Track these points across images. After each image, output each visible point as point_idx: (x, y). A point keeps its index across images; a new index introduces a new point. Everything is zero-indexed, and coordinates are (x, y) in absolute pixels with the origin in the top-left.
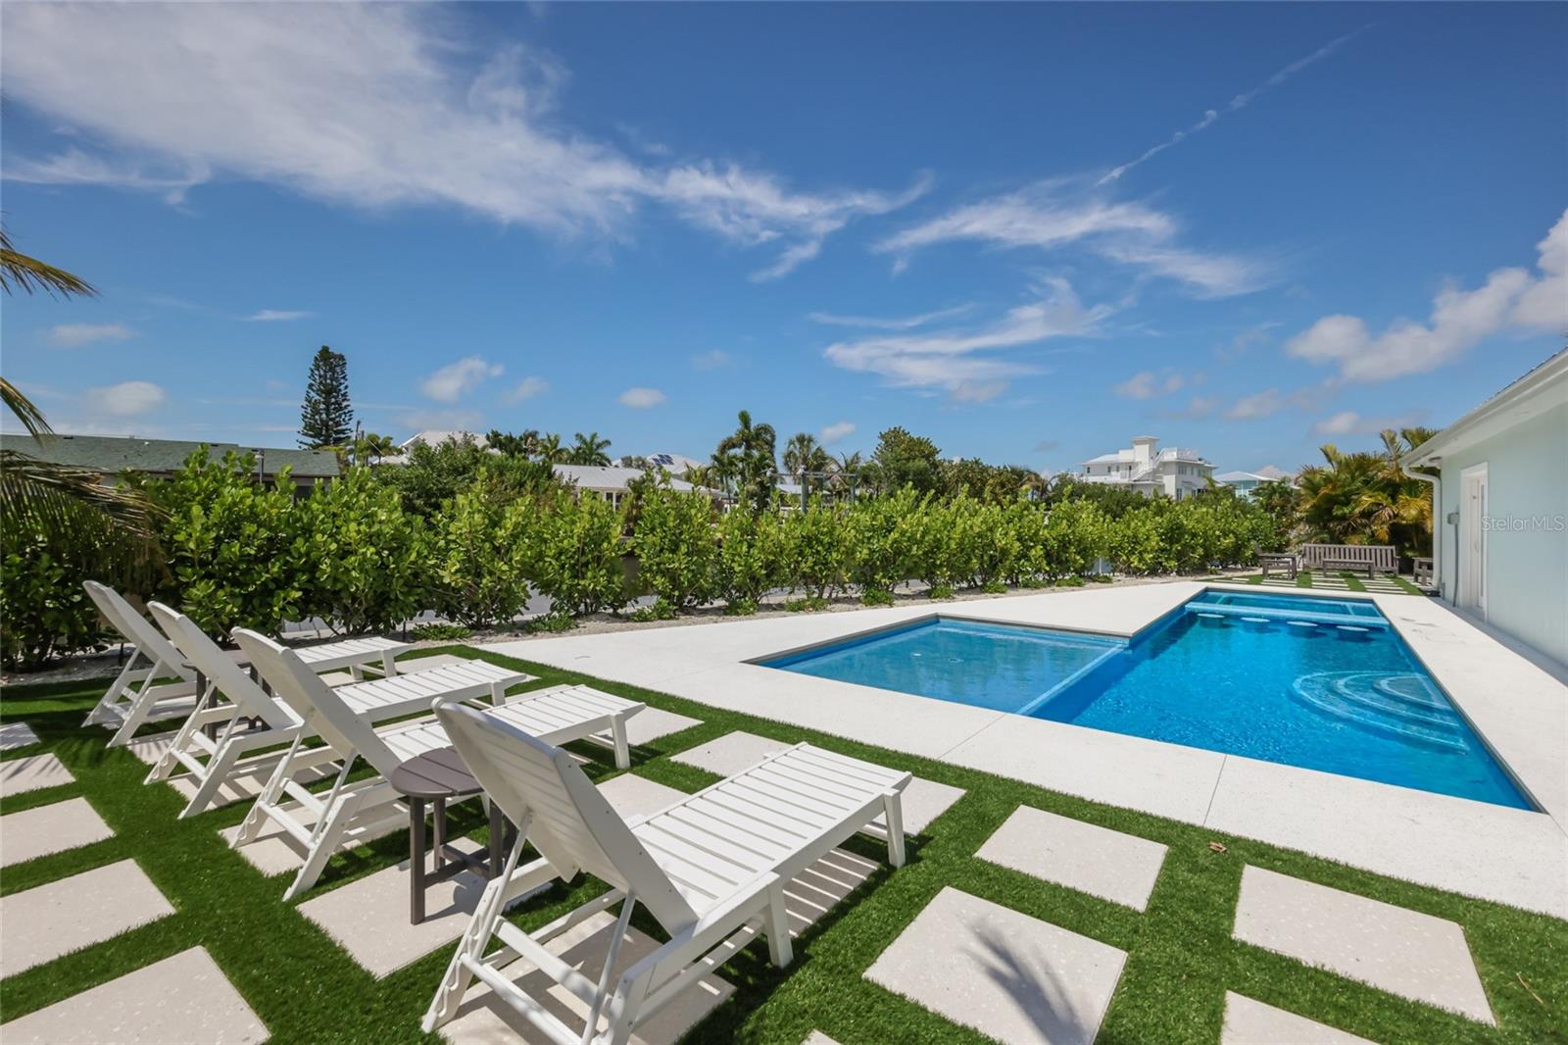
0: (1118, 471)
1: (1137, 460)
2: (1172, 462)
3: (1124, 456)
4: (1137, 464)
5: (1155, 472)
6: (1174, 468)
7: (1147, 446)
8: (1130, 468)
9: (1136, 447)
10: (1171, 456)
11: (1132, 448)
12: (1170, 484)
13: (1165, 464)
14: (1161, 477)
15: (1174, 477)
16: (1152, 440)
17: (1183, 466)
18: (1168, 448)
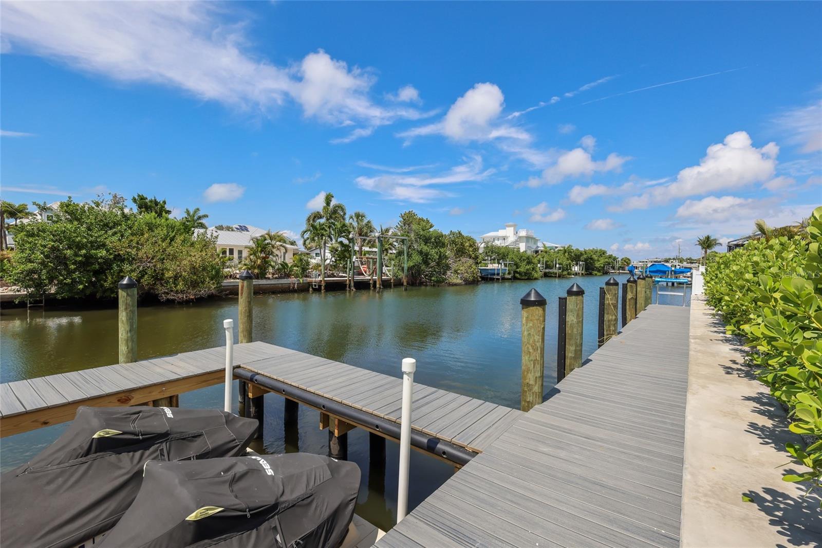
0: (498, 240)
1: (507, 235)
2: (523, 237)
3: (501, 233)
4: (508, 237)
5: (516, 241)
6: (525, 239)
7: (512, 228)
8: (504, 239)
9: (507, 228)
10: (523, 233)
11: (505, 229)
12: (522, 247)
13: (520, 237)
14: (519, 244)
15: (525, 243)
16: (514, 226)
17: (528, 239)
18: (522, 230)
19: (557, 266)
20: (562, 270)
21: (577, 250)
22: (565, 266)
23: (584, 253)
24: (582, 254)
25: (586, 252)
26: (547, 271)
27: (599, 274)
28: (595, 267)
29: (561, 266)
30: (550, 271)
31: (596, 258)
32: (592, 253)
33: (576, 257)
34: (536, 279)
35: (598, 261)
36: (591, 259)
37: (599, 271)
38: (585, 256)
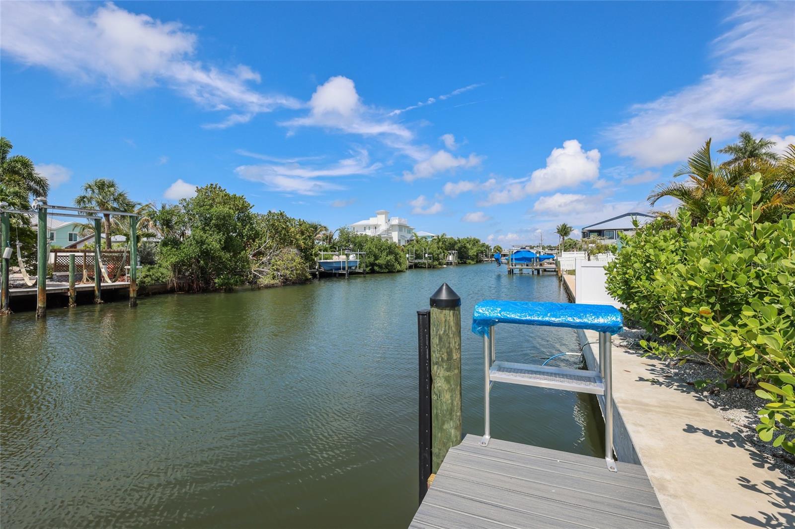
0: (369, 229)
1: (379, 223)
2: (396, 225)
3: (372, 221)
4: (379, 226)
5: (389, 230)
6: (397, 228)
7: (384, 216)
8: (376, 228)
9: (379, 216)
10: (395, 221)
11: (376, 217)
12: (395, 237)
13: (392, 226)
14: (391, 233)
15: (397, 232)
16: (386, 213)
17: (401, 227)
18: (394, 218)
19: (426, 255)
20: (432, 260)
21: (452, 238)
22: (436, 256)
23: (458, 242)
24: (455, 243)
25: (459, 241)
26: (416, 261)
27: (473, 263)
28: (469, 256)
29: (431, 255)
30: (420, 261)
31: (469, 247)
32: (465, 242)
33: (450, 246)
34: (399, 271)
35: (472, 249)
36: (465, 247)
37: (473, 260)
38: (459, 245)
